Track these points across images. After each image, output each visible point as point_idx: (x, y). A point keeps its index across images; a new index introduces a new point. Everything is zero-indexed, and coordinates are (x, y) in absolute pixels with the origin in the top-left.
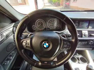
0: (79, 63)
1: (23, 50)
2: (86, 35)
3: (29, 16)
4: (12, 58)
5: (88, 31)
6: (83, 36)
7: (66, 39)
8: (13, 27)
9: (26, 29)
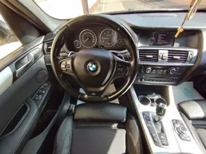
0: (152, 105)
1: (61, 75)
2: (164, 58)
3: (69, 25)
4: (45, 93)
5: (169, 50)
6: (160, 60)
7: (123, 61)
8: (43, 42)
9: (64, 46)
